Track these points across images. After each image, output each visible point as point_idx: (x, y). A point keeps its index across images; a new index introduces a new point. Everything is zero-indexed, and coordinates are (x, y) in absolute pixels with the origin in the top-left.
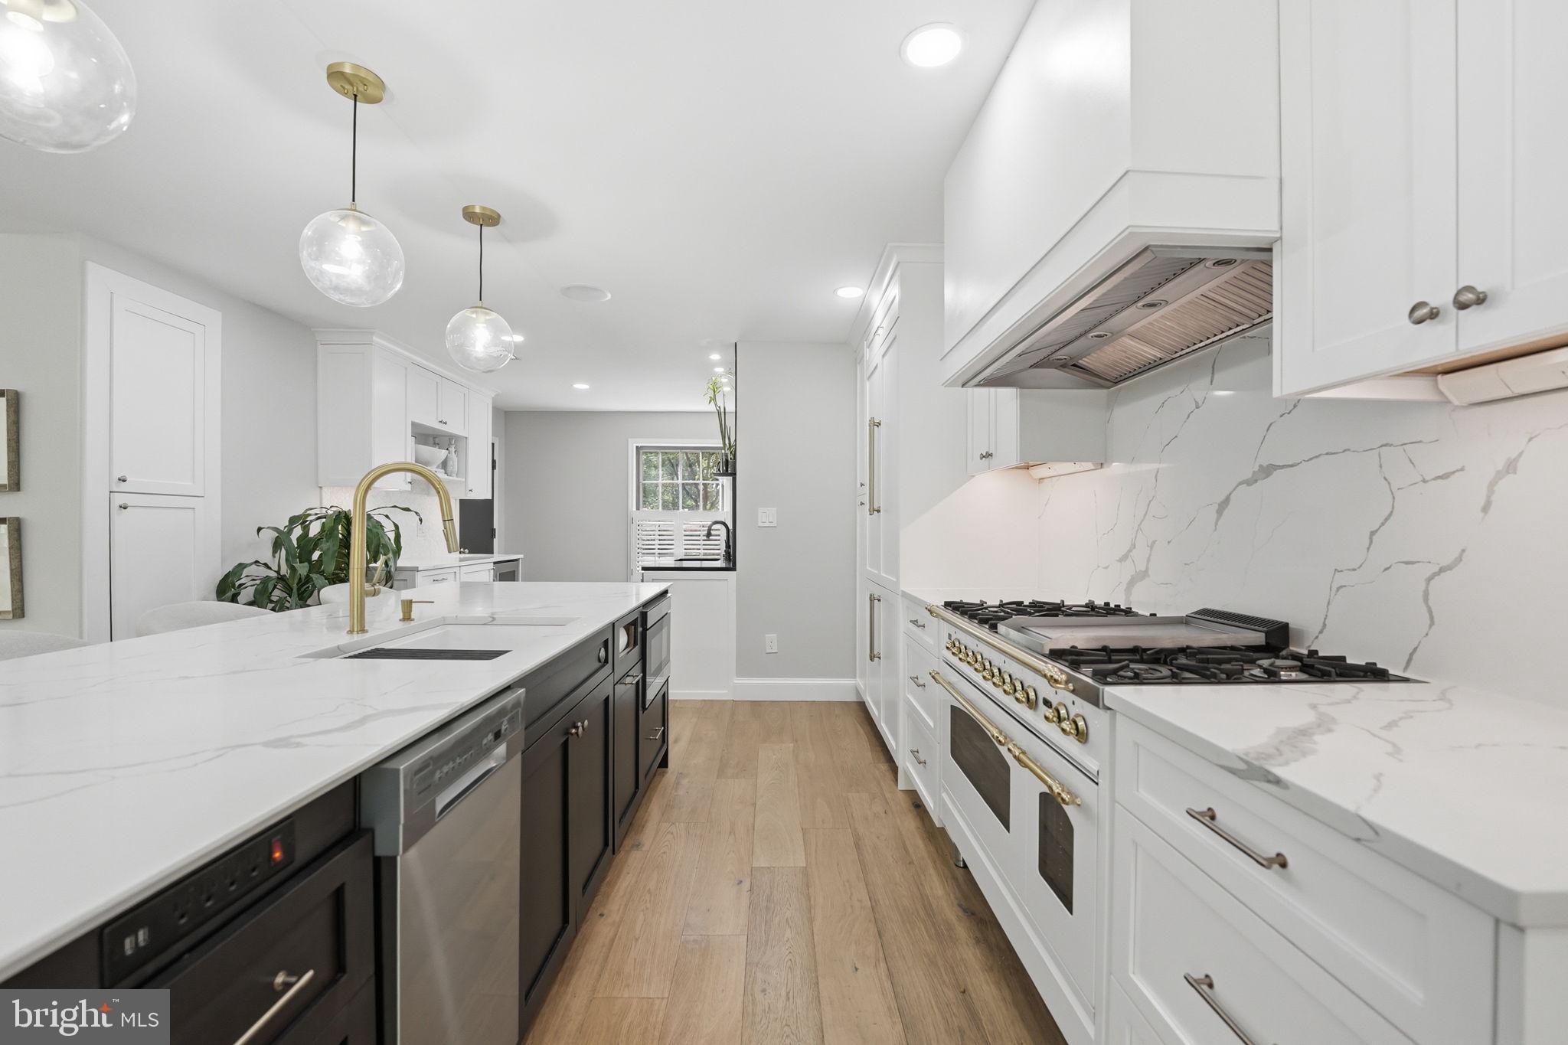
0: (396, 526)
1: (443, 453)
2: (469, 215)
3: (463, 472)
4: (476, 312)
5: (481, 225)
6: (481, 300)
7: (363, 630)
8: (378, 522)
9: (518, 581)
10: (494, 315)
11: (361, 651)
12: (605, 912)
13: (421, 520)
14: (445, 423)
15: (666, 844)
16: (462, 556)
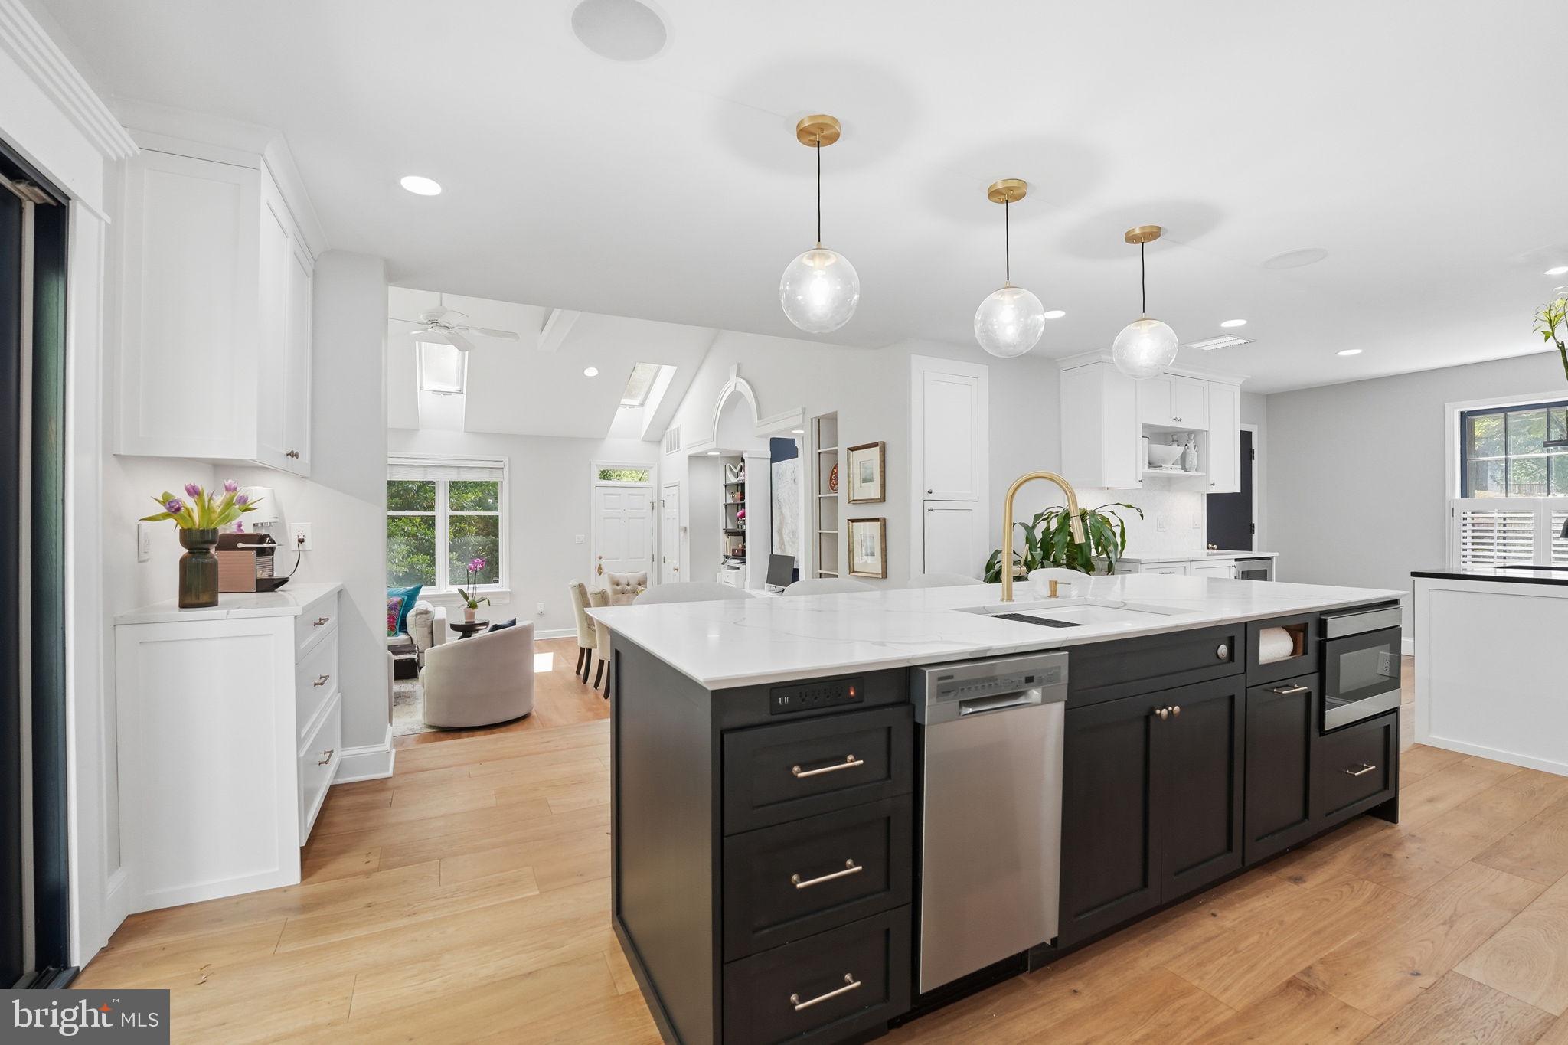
0: (1122, 522)
1: (1179, 450)
2: (1131, 239)
3: (1203, 466)
4: (1139, 325)
5: (1143, 243)
6: (1145, 311)
7: (1010, 599)
8: (1103, 517)
9: (1271, 580)
10: (1156, 323)
11: (1002, 614)
12: (1219, 914)
13: (1142, 516)
14: (1180, 420)
15: (1336, 893)
16: (1210, 551)
